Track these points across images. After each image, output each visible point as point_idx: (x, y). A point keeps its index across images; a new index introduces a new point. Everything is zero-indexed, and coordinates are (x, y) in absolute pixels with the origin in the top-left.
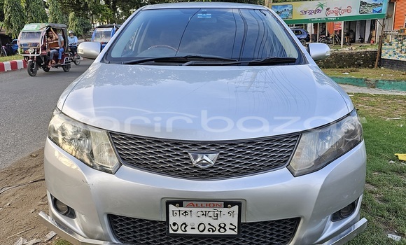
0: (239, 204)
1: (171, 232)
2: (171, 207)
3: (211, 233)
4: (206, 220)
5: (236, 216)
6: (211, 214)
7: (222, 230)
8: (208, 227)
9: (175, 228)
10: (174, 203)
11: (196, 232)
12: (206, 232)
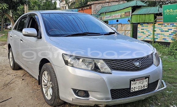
0: (148, 77)
1: (131, 91)
2: (132, 82)
3: (141, 89)
4: (140, 85)
5: (147, 82)
6: (142, 82)
7: (144, 87)
8: (141, 87)
9: (132, 90)
10: (132, 81)
11: (137, 90)
12: (140, 89)
